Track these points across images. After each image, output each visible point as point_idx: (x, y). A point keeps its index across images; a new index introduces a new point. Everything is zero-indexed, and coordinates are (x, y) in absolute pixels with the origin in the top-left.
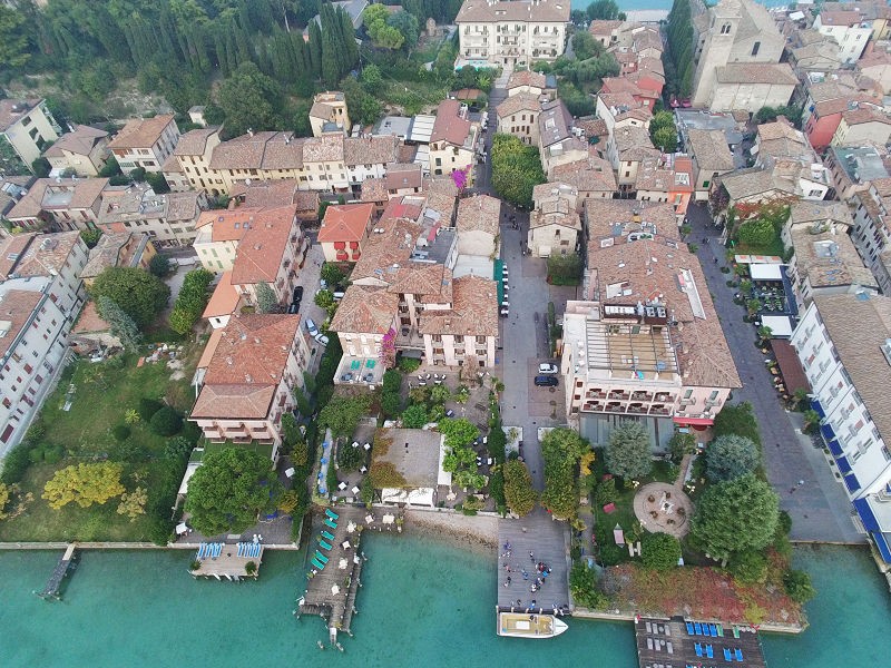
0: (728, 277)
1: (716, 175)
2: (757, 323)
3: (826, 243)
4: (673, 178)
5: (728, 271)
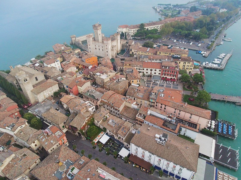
0: (97, 149)
1: (64, 123)
2: (119, 156)
4: (55, 136)
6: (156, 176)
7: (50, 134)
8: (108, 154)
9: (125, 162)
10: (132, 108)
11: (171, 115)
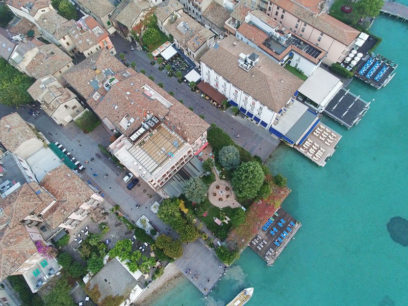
0: (157, 66)
1: (110, 16)
2: (185, 81)
3: (181, 24)
4: (93, 33)
5: (154, 63)
6: (230, 114)
7: (84, 28)
8: (170, 75)
9: (192, 90)
10: (224, 6)
11: (283, 29)
